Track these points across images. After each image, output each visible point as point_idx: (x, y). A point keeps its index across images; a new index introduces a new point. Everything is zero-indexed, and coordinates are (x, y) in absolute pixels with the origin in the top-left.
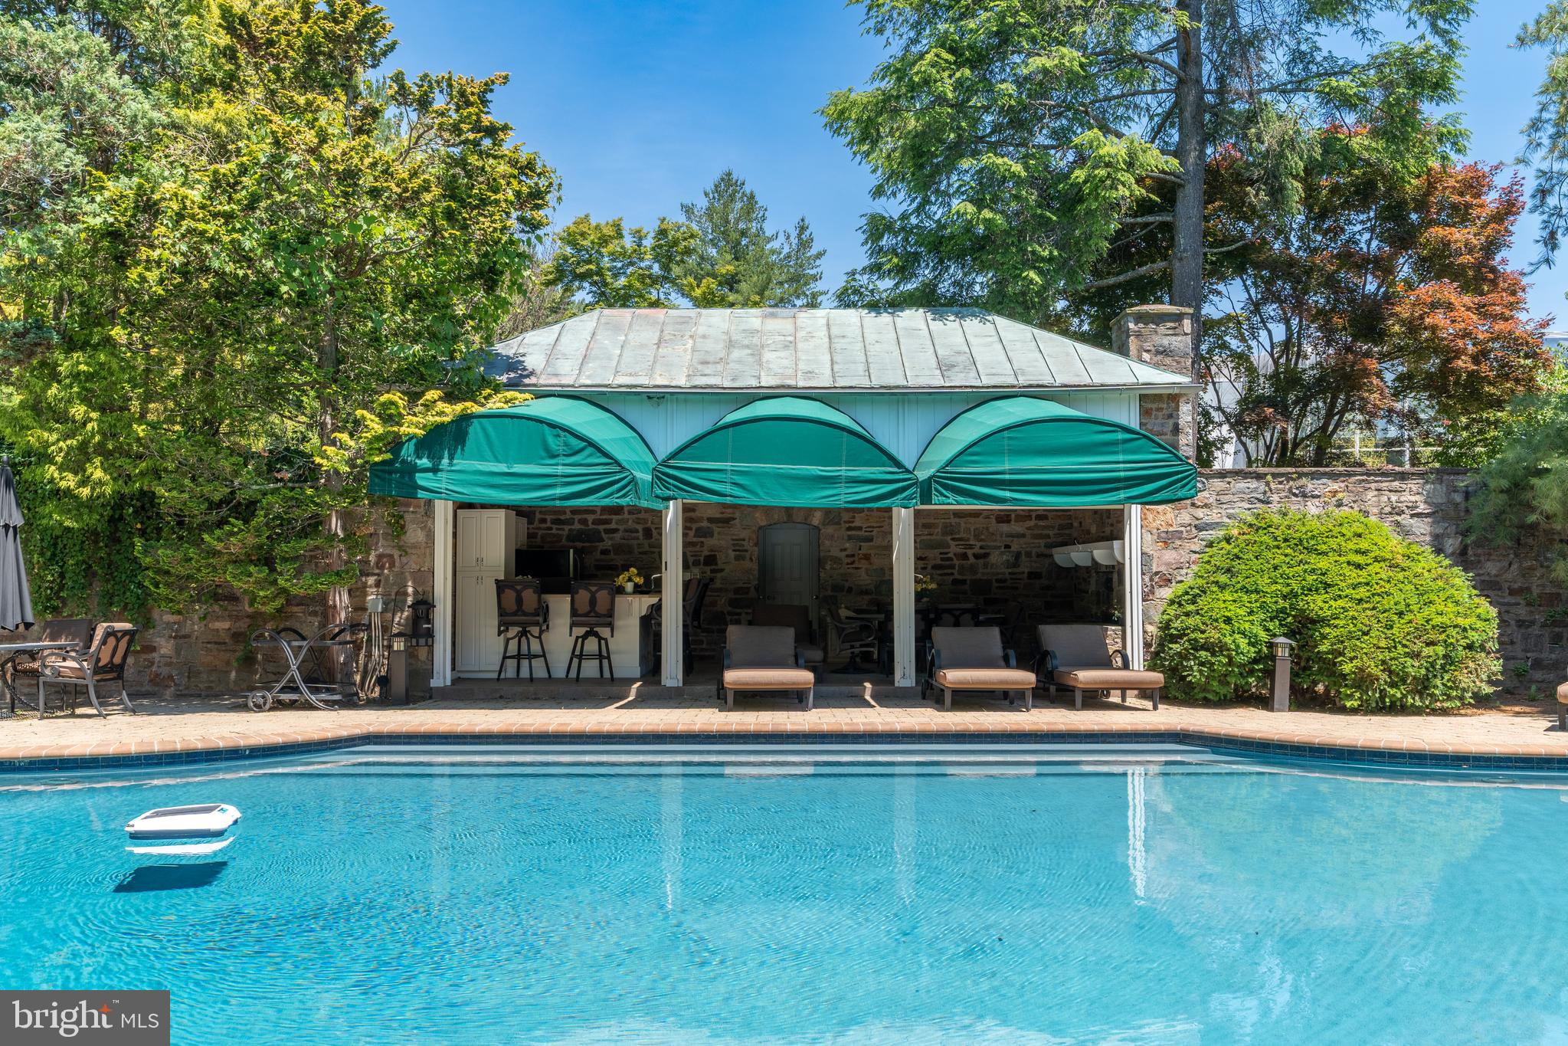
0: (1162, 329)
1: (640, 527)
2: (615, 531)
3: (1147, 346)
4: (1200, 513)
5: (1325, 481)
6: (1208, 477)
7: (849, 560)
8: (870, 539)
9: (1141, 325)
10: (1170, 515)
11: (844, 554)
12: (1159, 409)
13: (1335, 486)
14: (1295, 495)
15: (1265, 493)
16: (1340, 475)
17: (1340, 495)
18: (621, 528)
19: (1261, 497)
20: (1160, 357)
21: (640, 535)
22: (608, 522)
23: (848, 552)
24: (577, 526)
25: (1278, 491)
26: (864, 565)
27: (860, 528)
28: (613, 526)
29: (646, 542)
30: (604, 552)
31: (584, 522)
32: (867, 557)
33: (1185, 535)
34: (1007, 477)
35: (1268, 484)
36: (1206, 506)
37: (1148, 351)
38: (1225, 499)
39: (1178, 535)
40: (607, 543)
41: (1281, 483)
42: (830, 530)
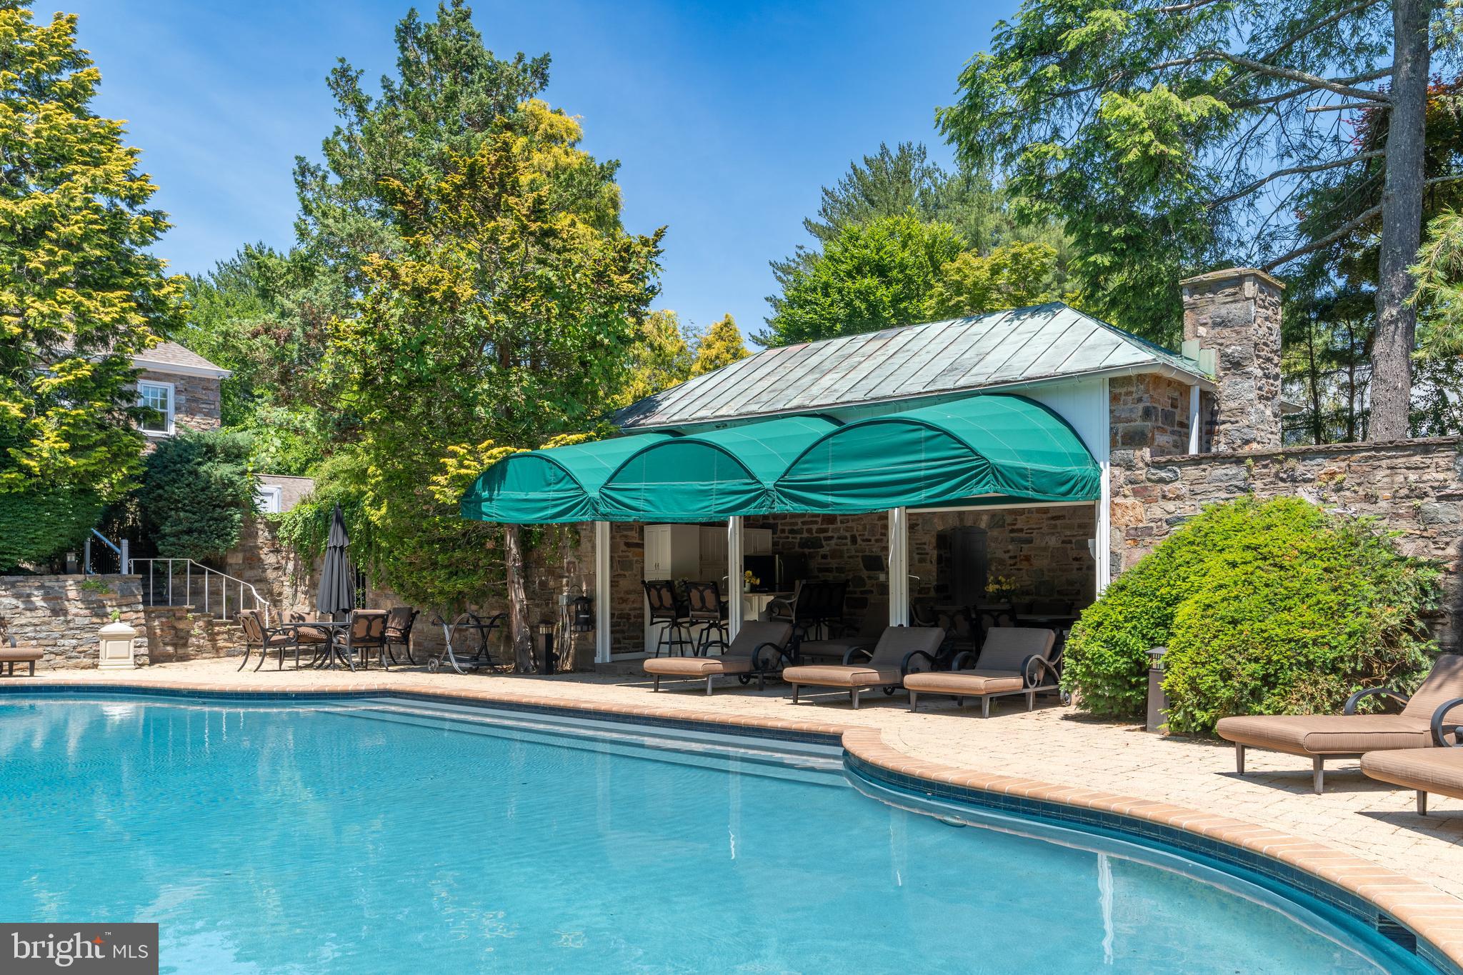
0: (1220, 297)
1: (848, 535)
2: (832, 538)
3: (1203, 319)
4: (1170, 506)
5: (1319, 461)
6: (1181, 465)
7: (1012, 562)
8: (1030, 541)
9: (1196, 296)
10: (1140, 510)
11: (1007, 556)
12: (1130, 393)
13: (1333, 466)
14: (1283, 480)
15: (1245, 479)
16: (1340, 452)
17: (1339, 477)
18: (836, 535)
19: (1241, 484)
20: (1218, 329)
21: (848, 541)
22: (826, 530)
23: (1011, 554)
24: (805, 535)
25: (1262, 476)
26: (1024, 565)
27: (1021, 530)
28: (830, 534)
29: (853, 548)
30: (824, 557)
31: (809, 531)
32: (1027, 559)
33: (1155, 531)
34: (829, 482)
35: (1249, 469)
36: (1178, 497)
37: (1204, 325)
38: (1198, 488)
39: (1148, 531)
40: (825, 550)
41: (1265, 466)
42: (995, 533)
